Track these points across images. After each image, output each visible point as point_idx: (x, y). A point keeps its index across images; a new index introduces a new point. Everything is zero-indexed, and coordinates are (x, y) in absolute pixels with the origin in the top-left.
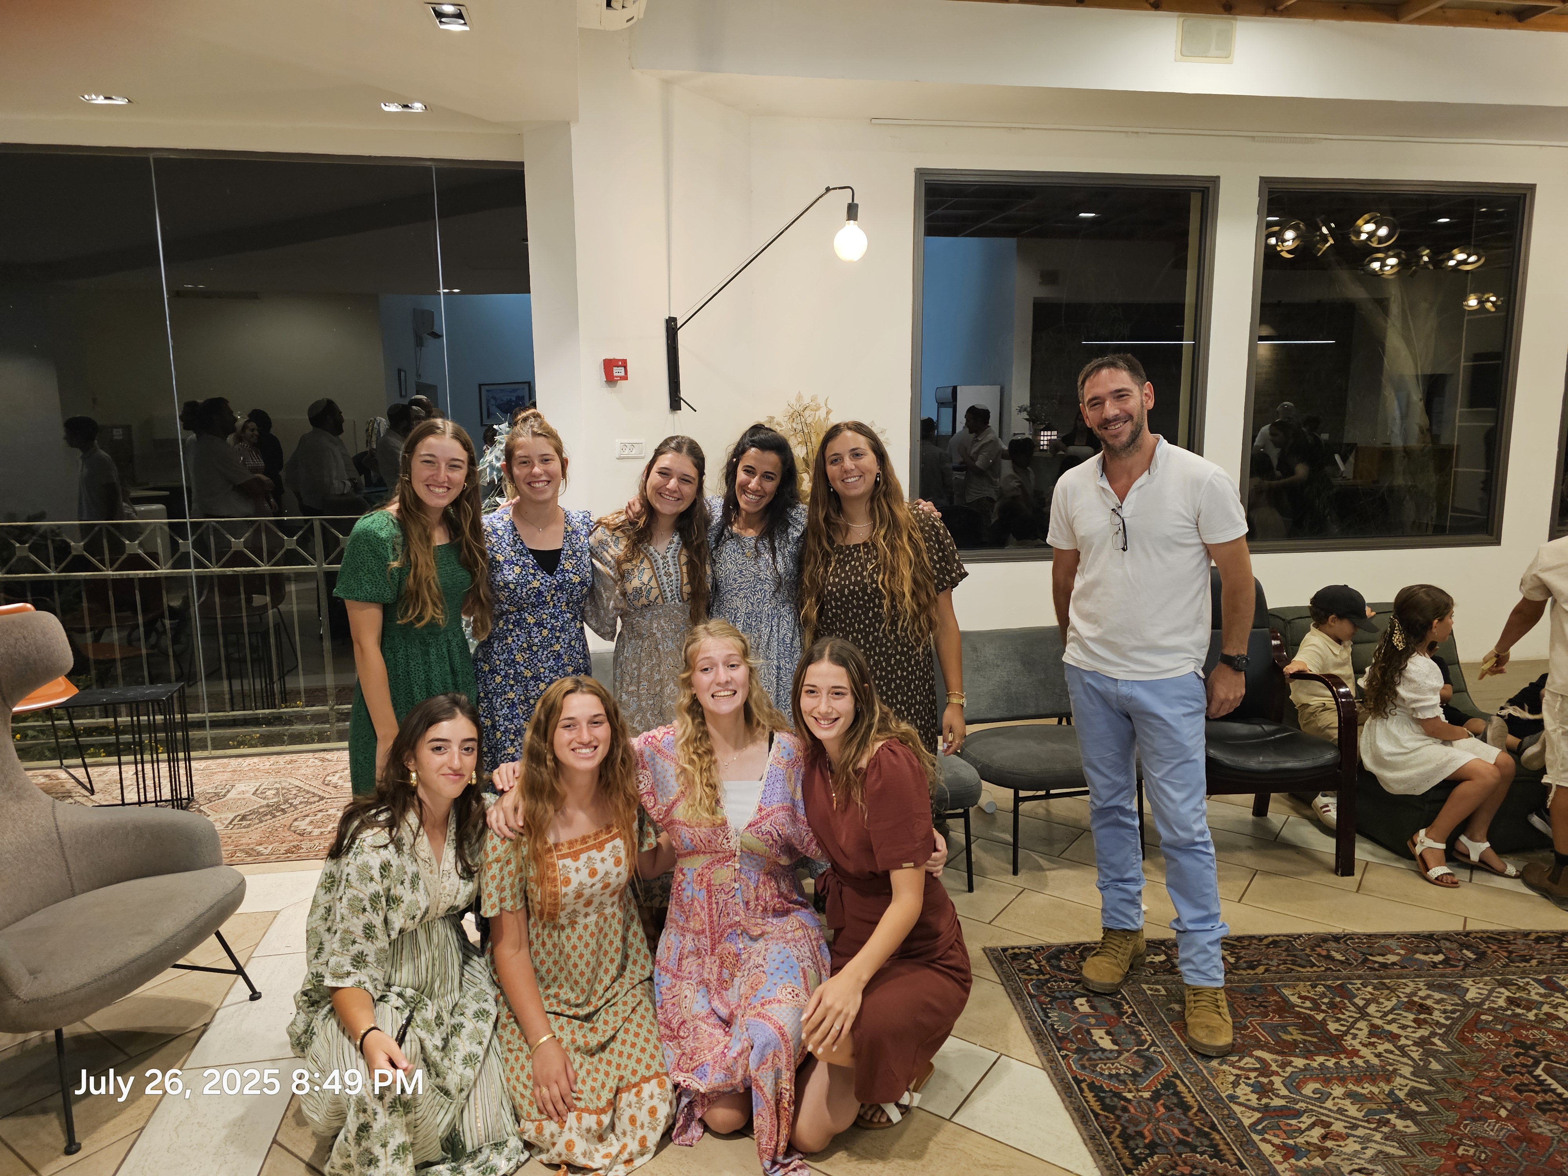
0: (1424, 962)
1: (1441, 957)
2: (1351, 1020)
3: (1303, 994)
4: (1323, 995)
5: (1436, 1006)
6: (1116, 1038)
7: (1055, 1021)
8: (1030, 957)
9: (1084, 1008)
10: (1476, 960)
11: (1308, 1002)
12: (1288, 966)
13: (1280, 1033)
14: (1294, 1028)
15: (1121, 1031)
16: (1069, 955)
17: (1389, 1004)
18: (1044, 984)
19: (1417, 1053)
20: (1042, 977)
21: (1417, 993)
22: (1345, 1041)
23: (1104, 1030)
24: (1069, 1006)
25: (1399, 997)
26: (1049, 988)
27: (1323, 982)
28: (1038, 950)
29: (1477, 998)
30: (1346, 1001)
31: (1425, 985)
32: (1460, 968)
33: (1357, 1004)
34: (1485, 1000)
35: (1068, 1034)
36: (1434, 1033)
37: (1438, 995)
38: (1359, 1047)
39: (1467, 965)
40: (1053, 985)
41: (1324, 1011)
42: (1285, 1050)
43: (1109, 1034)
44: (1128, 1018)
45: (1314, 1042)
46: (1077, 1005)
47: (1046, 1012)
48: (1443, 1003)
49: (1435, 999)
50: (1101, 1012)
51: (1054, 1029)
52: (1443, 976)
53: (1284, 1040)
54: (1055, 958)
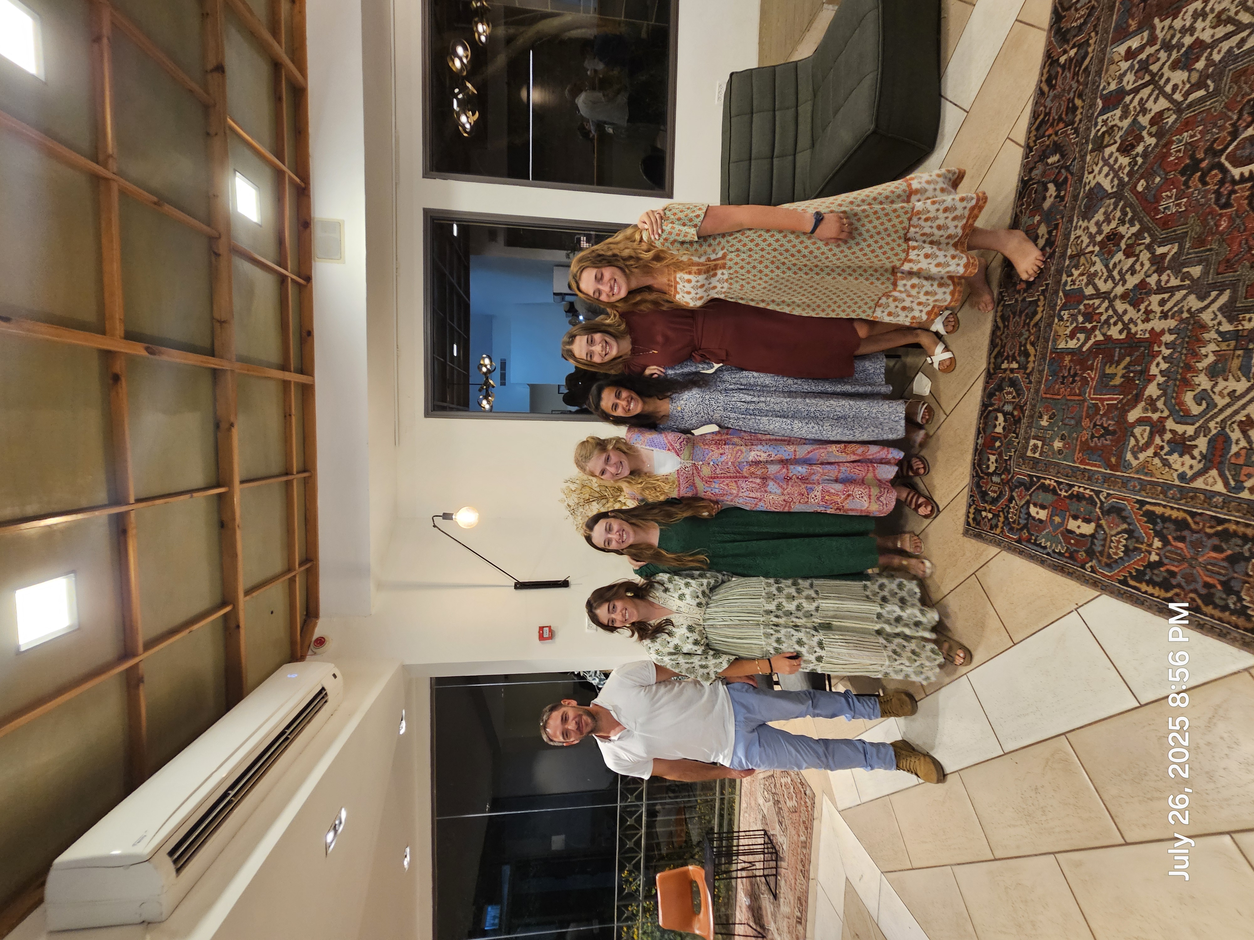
0: (1053, 205)
1: (1052, 187)
2: (1110, 312)
3: (1068, 332)
4: (1074, 317)
5: (1113, 225)
6: (1082, 516)
7: (1051, 546)
8: (980, 511)
9: (1042, 514)
10: (1063, 156)
11: (1078, 335)
12: (1032, 324)
13: (1111, 383)
14: (1107, 367)
15: (1074, 506)
16: (983, 483)
17: (1099, 267)
18: (1009, 523)
19: (1172, 278)
20: (1002, 519)
21: (1091, 233)
22: (1136, 333)
23: (1071, 519)
24: (1037, 523)
25: (1092, 252)
26: (1014, 522)
27: (1058, 308)
28: (973, 501)
29: (1112, 181)
30: (1086, 302)
31: (1083, 220)
32: (1069, 177)
33: (1093, 295)
34: (1116, 175)
35: (1068, 548)
36: (1149, 247)
37: (1099, 216)
38: (1148, 326)
39: (1067, 168)
40: (1012, 518)
41: (1094, 329)
42: (1134, 392)
43: (1075, 518)
44: (1061, 490)
45: (1131, 361)
46: (1037, 517)
47: (1039, 545)
48: (1111, 217)
49: (1103, 222)
50: (1050, 505)
51: (1060, 554)
52: (1075, 198)
53: (1121, 385)
54: (984, 494)
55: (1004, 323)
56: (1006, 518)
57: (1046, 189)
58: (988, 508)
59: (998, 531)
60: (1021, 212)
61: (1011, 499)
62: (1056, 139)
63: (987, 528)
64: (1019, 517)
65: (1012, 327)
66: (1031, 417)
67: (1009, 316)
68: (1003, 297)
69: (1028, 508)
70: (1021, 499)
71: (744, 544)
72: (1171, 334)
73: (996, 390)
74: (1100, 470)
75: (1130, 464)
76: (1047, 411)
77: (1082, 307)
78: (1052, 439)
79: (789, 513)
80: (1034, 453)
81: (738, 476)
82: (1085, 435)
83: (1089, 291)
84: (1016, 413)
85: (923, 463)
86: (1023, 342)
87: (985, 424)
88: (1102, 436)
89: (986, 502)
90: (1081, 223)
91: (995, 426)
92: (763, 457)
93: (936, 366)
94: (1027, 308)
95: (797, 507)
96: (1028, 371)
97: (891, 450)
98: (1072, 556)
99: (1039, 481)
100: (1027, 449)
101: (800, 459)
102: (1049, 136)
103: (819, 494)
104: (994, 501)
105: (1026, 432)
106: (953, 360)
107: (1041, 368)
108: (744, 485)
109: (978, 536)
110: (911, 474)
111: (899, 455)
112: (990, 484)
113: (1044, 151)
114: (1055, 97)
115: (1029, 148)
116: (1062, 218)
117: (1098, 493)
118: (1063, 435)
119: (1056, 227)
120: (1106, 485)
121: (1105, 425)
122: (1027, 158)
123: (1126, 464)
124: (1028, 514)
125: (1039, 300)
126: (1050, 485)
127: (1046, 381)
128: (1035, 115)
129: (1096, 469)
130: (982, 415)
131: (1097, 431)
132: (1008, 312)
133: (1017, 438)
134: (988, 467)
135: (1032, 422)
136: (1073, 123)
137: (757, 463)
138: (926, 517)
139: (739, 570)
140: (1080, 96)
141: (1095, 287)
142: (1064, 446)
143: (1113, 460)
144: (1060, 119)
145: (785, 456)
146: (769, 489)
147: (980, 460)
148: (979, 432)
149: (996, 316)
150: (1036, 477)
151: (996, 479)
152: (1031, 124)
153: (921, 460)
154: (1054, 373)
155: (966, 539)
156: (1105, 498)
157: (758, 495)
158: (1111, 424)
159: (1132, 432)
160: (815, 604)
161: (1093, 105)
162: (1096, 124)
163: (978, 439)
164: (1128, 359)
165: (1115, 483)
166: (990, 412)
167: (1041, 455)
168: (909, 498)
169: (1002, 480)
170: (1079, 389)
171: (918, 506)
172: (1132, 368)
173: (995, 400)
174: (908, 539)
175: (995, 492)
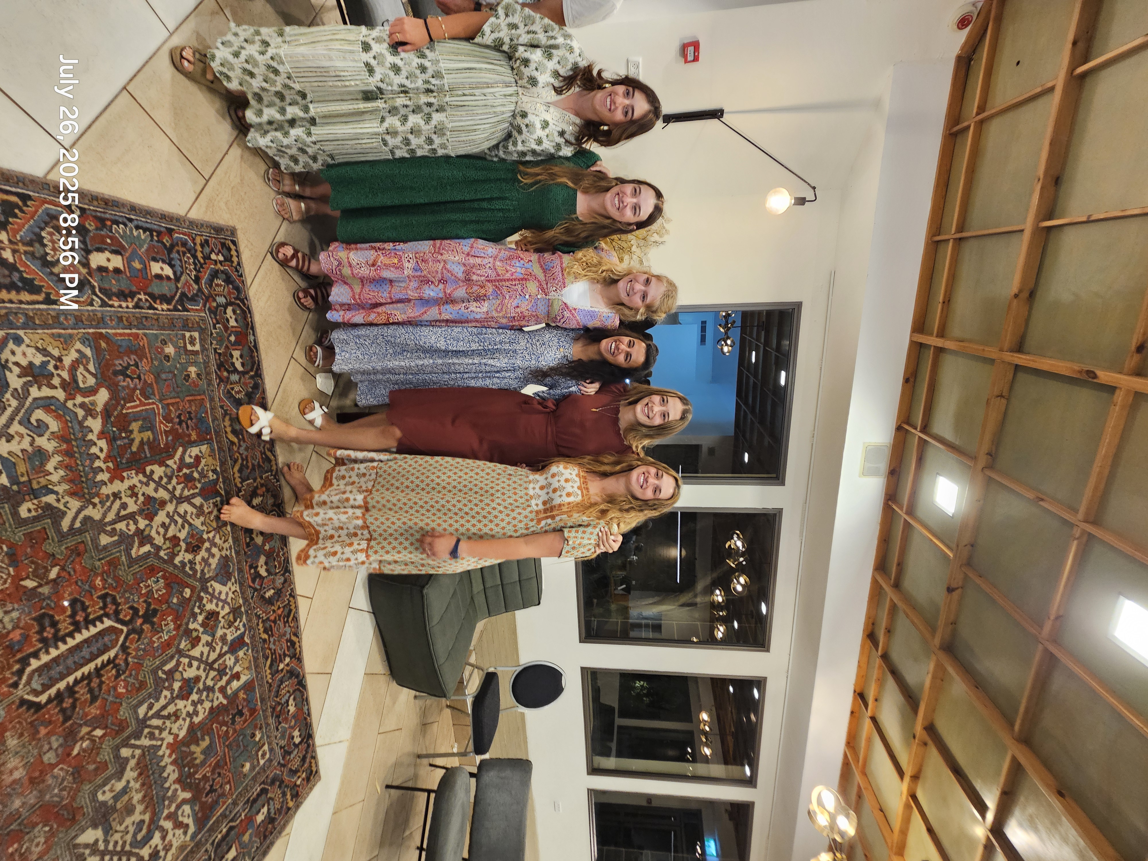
0: (257, 560)
1: (263, 573)
2: (170, 487)
3: (203, 462)
4: (203, 475)
5: (198, 558)
6: (110, 274)
7: (131, 230)
8: (226, 260)
9: (156, 268)
10: (263, 597)
11: (192, 461)
12: (240, 461)
13: (140, 423)
14: (151, 437)
15: (125, 285)
16: (234, 293)
17: (197, 523)
18: (189, 251)
19: (124, 528)
20: (199, 255)
21: (215, 547)
22: (137, 474)
23: (122, 268)
24: (158, 257)
25: (208, 532)
26: (184, 254)
27: (221, 480)
28: (237, 271)
29: (214, 590)
30: (197, 491)
31: (226, 555)
32: (251, 584)
33: (193, 498)
34: (213, 595)
35: (111, 231)
36: (158, 548)
37: (214, 562)
38: (127, 483)
39: (256, 590)
40: (188, 258)
41: (180, 469)
42: (112, 419)
43: (117, 271)
44: (147, 300)
45: (130, 448)
46: (160, 264)
47: (145, 230)
48: (203, 564)
49: (208, 559)
50: (151, 280)
51: (117, 223)
52: (240, 570)
53: (130, 423)
54: (228, 280)
55: (266, 456)
56: (195, 257)
57: (267, 570)
58: (219, 265)
59: (198, 240)
60: (283, 549)
61: (197, 280)
62: (273, 608)
63: (212, 241)
64: (180, 260)
65: (258, 454)
66: (208, 374)
67: (264, 463)
68: (275, 478)
69: (175, 273)
70: (187, 281)
71: (479, 196)
72: (102, 481)
73: (252, 393)
74: (113, 331)
75: (83, 343)
76: (194, 382)
77: (199, 486)
78: (178, 354)
79: (434, 239)
80: (191, 336)
81: (497, 282)
82: (144, 366)
83: (198, 501)
84: (225, 374)
85: (302, 304)
86: (242, 443)
87: (252, 357)
88: (127, 368)
89: (222, 272)
90: (228, 553)
91: (241, 356)
92: (473, 306)
93: (317, 405)
94: (250, 473)
95: (425, 246)
96: (227, 418)
97: (340, 320)
98: (101, 221)
99: (175, 307)
100: (201, 340)
101: (433, 305)
102: (279, 608)
103: (407, 265)
104: (215, 274)
105: (208, 356)
106: (303, 413)
107: (216, 422)
108: (490, 272)
109: (218, 230)
110: (312, 291)
111: (332, 316)
112: (225, 293)
113: (279, 596)
114: (285, 635)
115: (293, 596)
116: (245, 553)
117: (104, 304)
118: (168, 361)
119: (248, 545)
120: (99, 315)
121: (128, 380)
122: (292, 590)
123: (87, 343)
124: (172, 266)
125: (241, 483)
126: (161, 303)
127: (207, 412)
128: (296, 619)
129: (118, 331)
130: (259, 365)
131: (134, 372)
132: (266, 466)
133: (215, 349)
134: (234, 312)
135: (205, 368)
136: (263, 621)
137: (478, 298)
138: (283, 244)
139: (480, 163)
140: (264, 641)
141: (194, 505)
142: (162, 349)
143: (103, 345)
144: (275, 622)
145: (449, 307)
146: (462, 269)
147: (245, 318)
148: (255, 346)
149: (276, 460)
150: (179, 310)
151: (221, 300)
152: (297, 612)
153: (305, 307)
154: (201, 420)
155: (231, 223)
156: (93, 300)
157: (472, 261)
158: (123, 382)
159: (96, 378)
160: (386, 125)
161: (252, 637)
162: (244, 625)
163: (255, 340)
164: (134, 449)
165: (90, 319)
166: (252, 370)
167: (184, 336)
168: (307, 263)
169: (215, 300)
170: (170, 410)
171: (294, 256)
172: (126, 441)
173: (250, 383)
174: (294, 214)
175: (217, 285)
